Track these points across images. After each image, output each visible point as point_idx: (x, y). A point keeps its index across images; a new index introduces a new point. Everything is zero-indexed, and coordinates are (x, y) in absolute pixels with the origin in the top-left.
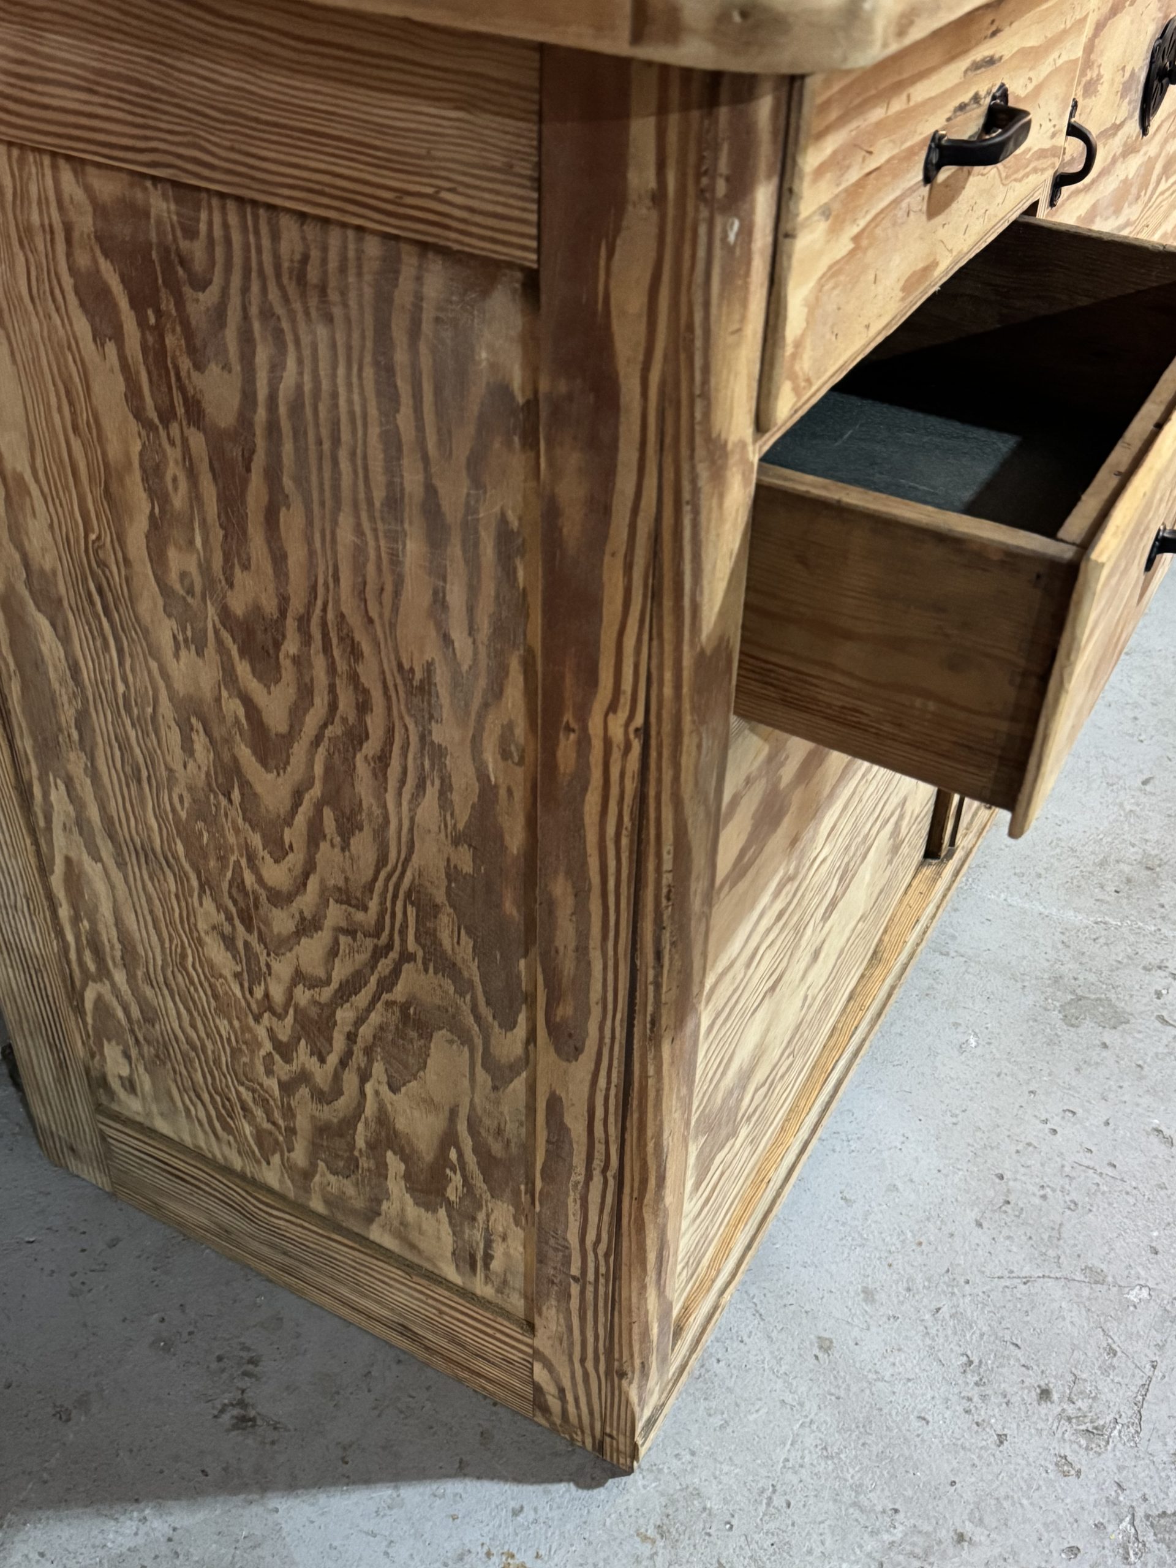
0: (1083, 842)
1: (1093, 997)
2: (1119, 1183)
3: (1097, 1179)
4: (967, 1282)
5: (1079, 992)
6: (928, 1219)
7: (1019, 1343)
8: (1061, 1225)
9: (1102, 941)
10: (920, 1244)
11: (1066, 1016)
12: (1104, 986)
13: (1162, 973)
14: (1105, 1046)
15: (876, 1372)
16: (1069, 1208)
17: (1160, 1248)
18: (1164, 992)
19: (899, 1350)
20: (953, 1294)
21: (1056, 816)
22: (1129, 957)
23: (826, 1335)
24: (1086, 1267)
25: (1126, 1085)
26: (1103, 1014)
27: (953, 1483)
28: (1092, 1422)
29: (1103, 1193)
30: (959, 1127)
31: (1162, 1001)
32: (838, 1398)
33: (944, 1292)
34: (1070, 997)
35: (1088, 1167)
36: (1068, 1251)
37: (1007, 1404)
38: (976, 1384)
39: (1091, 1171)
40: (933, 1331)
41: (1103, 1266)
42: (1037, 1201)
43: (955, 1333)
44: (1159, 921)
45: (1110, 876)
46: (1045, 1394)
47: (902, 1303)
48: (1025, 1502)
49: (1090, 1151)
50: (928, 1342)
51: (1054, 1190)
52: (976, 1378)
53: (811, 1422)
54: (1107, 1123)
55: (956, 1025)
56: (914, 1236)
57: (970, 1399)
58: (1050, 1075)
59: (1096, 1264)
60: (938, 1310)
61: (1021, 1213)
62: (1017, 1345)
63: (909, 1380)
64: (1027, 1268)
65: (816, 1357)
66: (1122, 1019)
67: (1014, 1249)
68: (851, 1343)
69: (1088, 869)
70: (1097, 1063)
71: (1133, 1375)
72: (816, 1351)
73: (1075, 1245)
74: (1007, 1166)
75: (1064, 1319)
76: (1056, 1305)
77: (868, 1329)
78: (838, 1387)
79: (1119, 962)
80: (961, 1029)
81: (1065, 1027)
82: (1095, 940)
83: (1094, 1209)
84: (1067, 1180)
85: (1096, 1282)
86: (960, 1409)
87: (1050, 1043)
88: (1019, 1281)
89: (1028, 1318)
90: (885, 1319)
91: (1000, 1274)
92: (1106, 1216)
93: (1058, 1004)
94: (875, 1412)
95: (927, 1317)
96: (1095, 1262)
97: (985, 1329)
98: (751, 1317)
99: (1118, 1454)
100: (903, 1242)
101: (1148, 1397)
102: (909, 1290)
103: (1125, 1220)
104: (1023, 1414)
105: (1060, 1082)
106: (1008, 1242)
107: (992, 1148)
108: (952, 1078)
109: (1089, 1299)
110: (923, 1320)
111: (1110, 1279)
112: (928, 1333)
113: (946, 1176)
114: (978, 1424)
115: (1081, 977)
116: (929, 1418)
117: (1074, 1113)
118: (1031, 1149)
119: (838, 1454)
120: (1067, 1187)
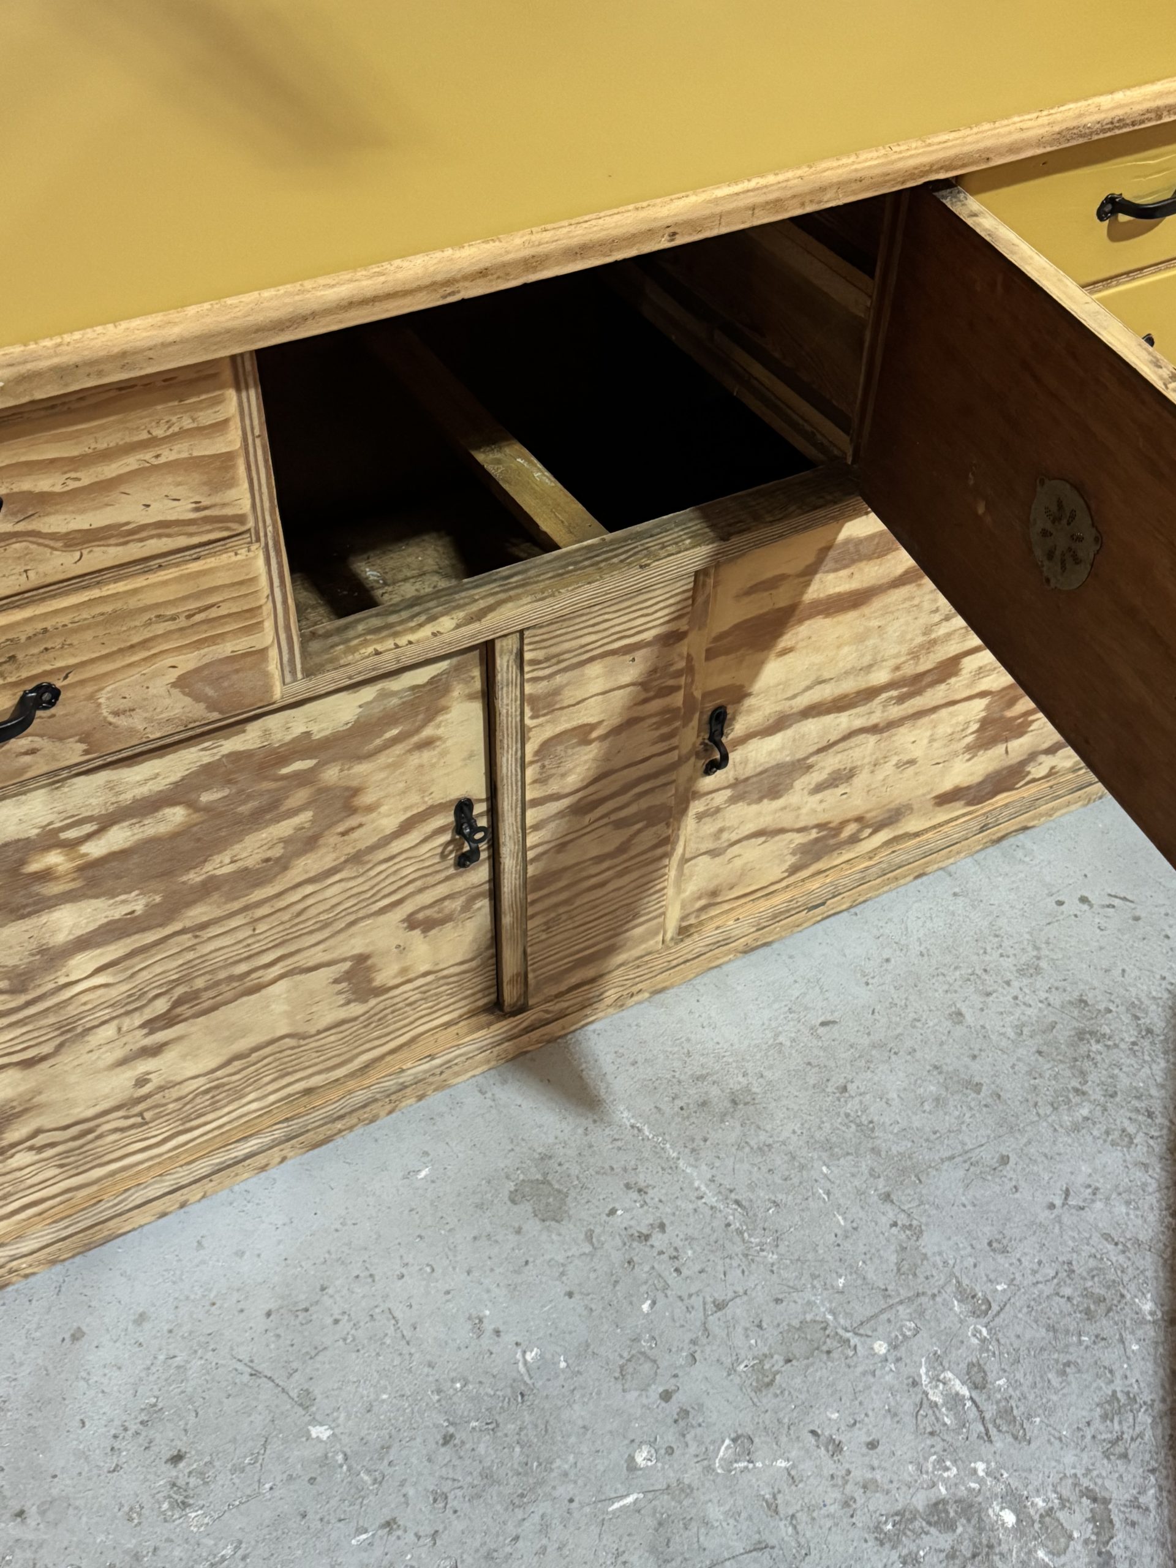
0: (705, 1052)
1: (557, 1186)
2: (404, 1342)
3: (391, 1331)
4: (214, 1350)
5: (549, 1178)
6: (238, 1290)
7: (200, 1413)
8: (325, 1348)
9: (619, 1143)
10: (214, 1304)
11: (516, 1191)
12: (576, 1182)
13: (635, 1195)
14: (519, 1231)
15: (89, 1374)
16: (345, 1340)
17: (375, 1409)
18: (619, 1212)
19: (119, 1368)
20: (196, 1352)
21: (710, 1018)
22: (625, 1170)
23: (84, 1329)
24: (307, 1390)
25: (497, 1271)
26: (548, 1204)
27: (55, 1476)
28: (186, 1497)
29: (383, 1344)
30: (336, 1235)
31: (607, 1219)
32: (47, 1375)
33: (191, 1348)
34: (539, 1177)
35: (394, 1318)
36: (308, 1371)
37: (146, 1448)
38: (142, 1423)
39: (393, 1322)
40: (154, 1369)
41: (319, 1397)
42: (329, 1321)
43: (166, 1380)
44: (687, 1150)
45: (691, 1092)
46: (177, 1459)
47: (156, 1337)
48: (84, 1519)
49: (411, 1306)
50: (143, 1374)
51: (349, 1320)
52: (146, 1418)
53: (15, 1380)
54: (448, 1293)
55: (426, 1154)
56: (216, 1296)
57: (126, 1429)
58: (450, 1230)
59: (316, 1392)
60: (175, 1357)
61: (307, 1323)
62: (197, 1414)
63: (103, 1392)
64: (264, 1365)
65: (63, 1340)
66: (558, 1218)
67: (272, 1346)
68: (95, 1344)
69: (682, 1077)
70: (496, 1241)
71: (250, 1485)
72: (67, 1336)
73: (318, 1369)
74: (338, 1283)
75: (250, 1416)
76: (255, 1403)
77: (115, 1342)
78: (55, 1368)
79: (612, 1169)
80: (425, 1159)
81: (506, 1199)
82: (615, 1140)
83: (362, 1352)
84: (368, 1319)
85: (301, 1405)
86: (113, 1432)
87: (480, 1206)
88: (249, 1370)
89: (226, 1401)
90: (133, 1341)
91: (240, 1357)
92: (365, 1362)
93: (522, 1177)
94: (60, 1399)
95: (162, 1357)
96: (317, 1392)
97: (190, 1390)
98: (52, 1288)
99: (178, 1530)
100: (204, 1296)
101: (242, 1507)
102: (170, 1331)
103: (375, 1374)
104: (147, 1462)
105: (451, 1240)
106: (273, 1339)
107: (343, 1263)
108: (374, 1194)
109: (282, 1413)
110: (155, 1358)
111: (314, 1409)
112: (149, 1369)
113: (287, 1266)
114: (112, 1449)
115: (566, 1165)
116: (87, 1424)
117: (433, 1270)
118: (370, 1280)
119: (8, 1410)
120: (362, 1324)
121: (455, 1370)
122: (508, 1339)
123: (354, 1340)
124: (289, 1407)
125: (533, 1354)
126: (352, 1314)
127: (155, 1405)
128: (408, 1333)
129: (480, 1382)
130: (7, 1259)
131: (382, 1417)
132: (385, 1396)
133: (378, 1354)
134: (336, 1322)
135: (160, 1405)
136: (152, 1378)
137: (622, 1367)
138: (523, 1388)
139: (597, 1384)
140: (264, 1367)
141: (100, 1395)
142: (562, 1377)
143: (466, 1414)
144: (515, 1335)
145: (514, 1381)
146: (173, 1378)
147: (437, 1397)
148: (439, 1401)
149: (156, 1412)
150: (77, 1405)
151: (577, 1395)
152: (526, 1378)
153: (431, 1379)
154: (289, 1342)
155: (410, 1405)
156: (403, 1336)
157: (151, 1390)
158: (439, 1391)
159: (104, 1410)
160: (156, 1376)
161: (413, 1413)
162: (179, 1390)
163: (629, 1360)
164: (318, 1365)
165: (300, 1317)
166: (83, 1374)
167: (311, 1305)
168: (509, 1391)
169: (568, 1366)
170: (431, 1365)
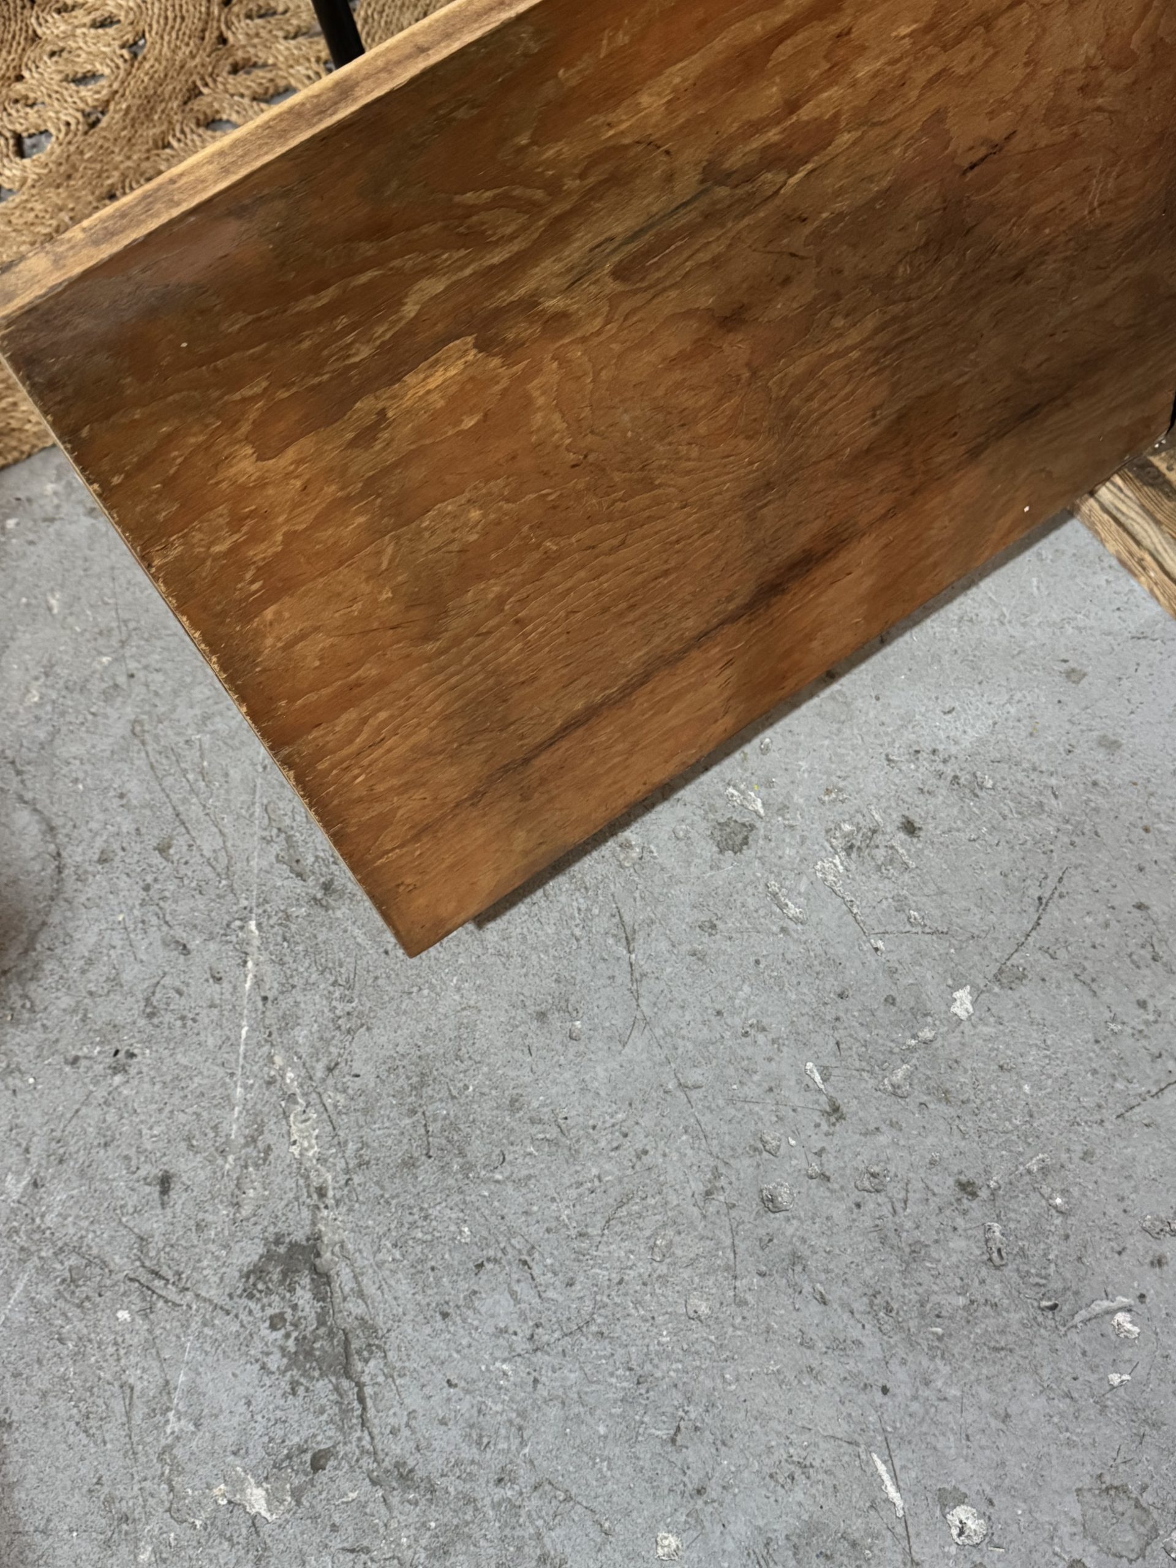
121: (1084, 1195)
122: (1150, 1281)
123: (1114, 1033)
124: (997, 955)
125: (1129, 1326)
126: (1159, 1026)
127: (981, 788)
128: (1137, 1115)
129: (1067, 1237)
130: (1152, 547)
131: (993, 1087)
132: (1027, 1088)
133: (1095, 1072)
134: (1142, 1004)
135: (982, 794)
136: (1020, 776)
137: (1121, 1489)
138: (1066, 1308)
139: (1087, 1441)
140: (1055, 913)
141: (990, 722)
142: (1092, 1378)
143: (1012, 1215)
144: (1158, 1294)
145: (1076, 1293)
146: (1024, 801)
147: (1035, 1168)
148: (1029, 1172)
149: (972, 791)
150: (973, 700)
151: (1063, 1405)
152: (1083, 1314)
153: (1064, 1156)
154: (1098, 941)
155: (1017, 1127)
156: (1132, 1108)
157: (1004, 779)
158: (1044, 1170)
159: (969, 731)
160: (1026, 781)
161: (1004, 1132)
162: (1007, 812)
163: (1138, 1505)
164: (1066, 986)
165: (1142, 952)
166: (1018, 696)
167: (1165, 965)
168: (1058, 1285)
169: (1113, 1387)
170: (1087, 1155)
